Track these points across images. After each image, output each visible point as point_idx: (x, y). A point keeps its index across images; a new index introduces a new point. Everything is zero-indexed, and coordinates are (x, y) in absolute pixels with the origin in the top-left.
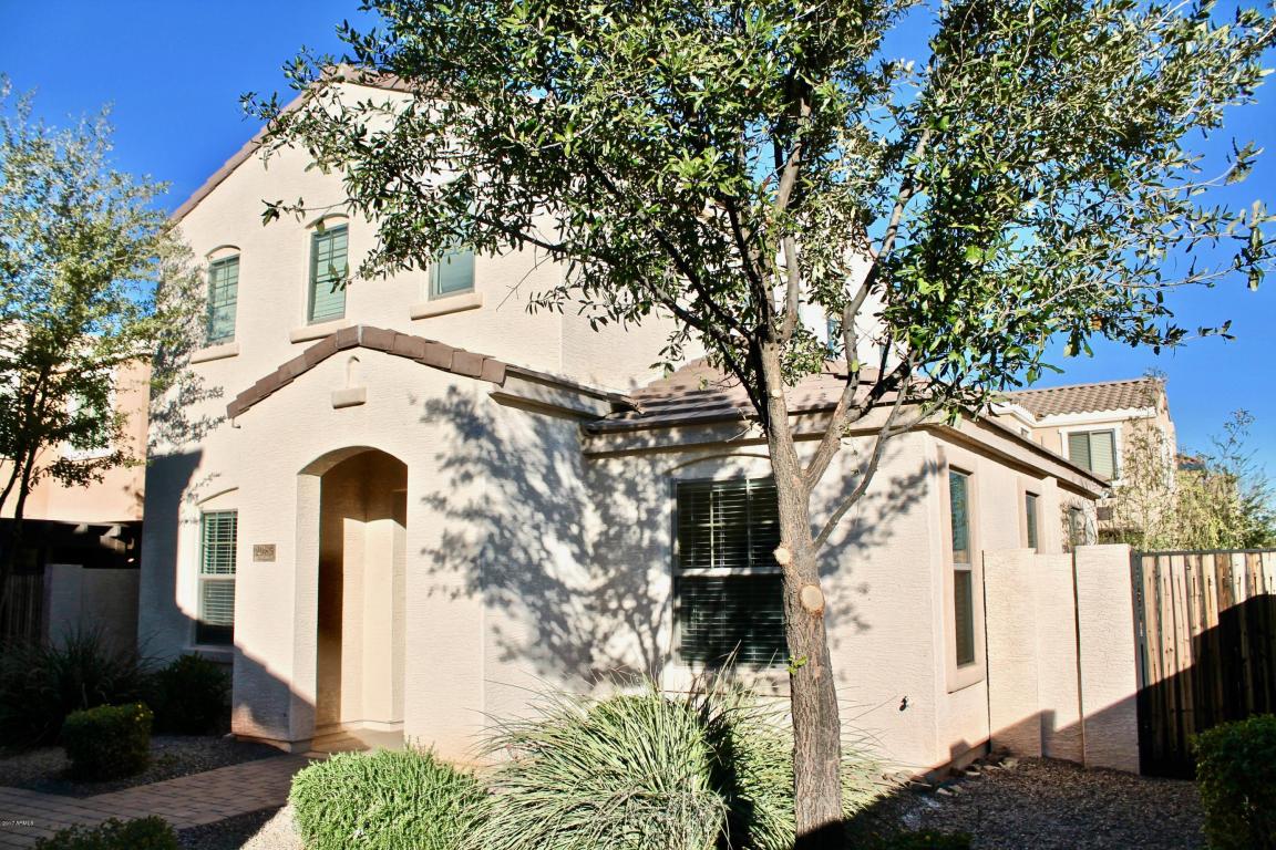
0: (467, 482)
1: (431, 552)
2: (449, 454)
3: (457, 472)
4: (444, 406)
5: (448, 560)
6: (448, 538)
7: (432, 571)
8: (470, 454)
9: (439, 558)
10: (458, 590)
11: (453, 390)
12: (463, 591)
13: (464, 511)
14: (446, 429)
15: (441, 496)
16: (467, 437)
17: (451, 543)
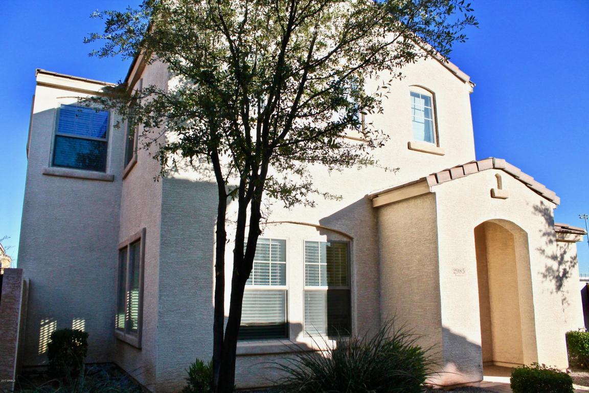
0: (551, 244)
1: (542, 273)
2: (544, 231)
3: (547, 238)
4: (540, 209)
5: (548, 277)
6: (547, 267)
7: (542, 282)
8: (551, 232)
9: (545, 276)
10: (552, 290)
11: (542, 203)
12: (554, 290)
13: (552, 256)
14: (541, 219)
15: (543, 249)
16: (549, 225)
17: (549, 269)
